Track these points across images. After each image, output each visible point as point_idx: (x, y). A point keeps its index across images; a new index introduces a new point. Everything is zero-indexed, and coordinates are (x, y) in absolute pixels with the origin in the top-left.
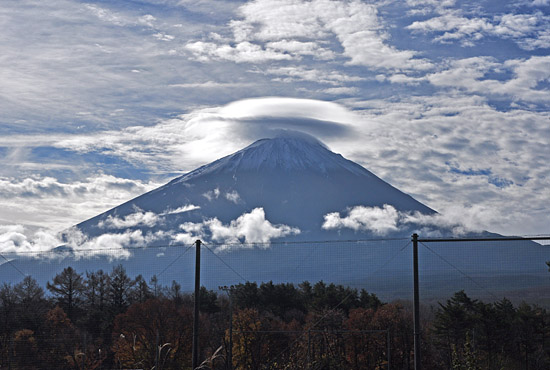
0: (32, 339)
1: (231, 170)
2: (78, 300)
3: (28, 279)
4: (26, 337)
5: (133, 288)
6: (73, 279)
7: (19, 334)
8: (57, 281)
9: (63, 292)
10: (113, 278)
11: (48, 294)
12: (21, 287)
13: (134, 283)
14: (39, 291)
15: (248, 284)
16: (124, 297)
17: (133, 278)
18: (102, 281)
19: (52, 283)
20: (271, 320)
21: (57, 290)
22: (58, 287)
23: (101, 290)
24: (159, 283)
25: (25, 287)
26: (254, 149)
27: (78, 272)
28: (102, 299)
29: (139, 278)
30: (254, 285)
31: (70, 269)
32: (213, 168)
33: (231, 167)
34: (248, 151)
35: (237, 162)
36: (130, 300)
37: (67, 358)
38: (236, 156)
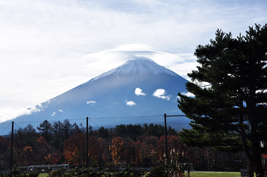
0: (31, 150)
2: (50, 133)
3: (29, 126)
4: (28, 150)
5: (73, 128)
6: (48, 125)
7: (26, 148)
8: (41, 126)
9: (43, 130)
10: (64, 124)
11: (37, 131)
12: (26, 129)
13: (73, 126)
14: (34, 130)
15: (121, 125)
16: (69, 132)
17: (73, 124)
18: (60, 125)
19: (39, 127)
20: (128, 141)
21: (41, 130)
22: (42, 128)
23: (59, 129)
24: (83, 126)
25: (28, 128)
26: (126, 65)
27: (50, 122)
28: (60, 133)
29: (75, 124)
30: (124, 125)
31: (46, 121)
32: (109, 74)
33: (116, 73)
34: (124, 66)
35: (119, 71)
36: (72, 133)
37: (46, 157)
38: (119, 68)
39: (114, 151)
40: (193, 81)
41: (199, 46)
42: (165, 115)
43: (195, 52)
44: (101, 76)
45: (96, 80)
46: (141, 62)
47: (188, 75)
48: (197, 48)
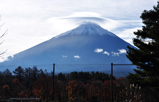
0: (8, 88)
1: (72, 34)
2: (22, 76)
3: (7, 70)
4: (6, 88)
5: (39, 73)
6: (21, 70)
7: (5, 86)
8: (16, 70)
9: (18, 74)
10: (33, 70)
11: (13, 74)
12: (5, 72)
13: (39, 71)
14: (11, 73)
15: (75, 72)
16: (37, 76)
17: (39, 70)
18: (30, 70)
19: (14, 71)
20: (80, 84)
21: (16, 73)
22: (16, 72)
23: (29, 73)
24: (47, 71)
25: (6, 72)
26: (79, 28)
27: (22, 68)
28: (30, 76)
29: (41, 70)
30: (77, 72)
31: (20, 67)
32: (66, 34)
33: (72, 33)
34: (77, 29)
35: (74, 32)
36: (38, 76)
37: (19, 94)
38: (73, 30)
39: (70, 90)
40: (138, 38)
41: (145, 11)
42: (112, 64)
43: (141, 15)
44: (60, 35)
45: (56, 38)
46: (90, 26)
47: (134, 33)
48: (143, 13)
